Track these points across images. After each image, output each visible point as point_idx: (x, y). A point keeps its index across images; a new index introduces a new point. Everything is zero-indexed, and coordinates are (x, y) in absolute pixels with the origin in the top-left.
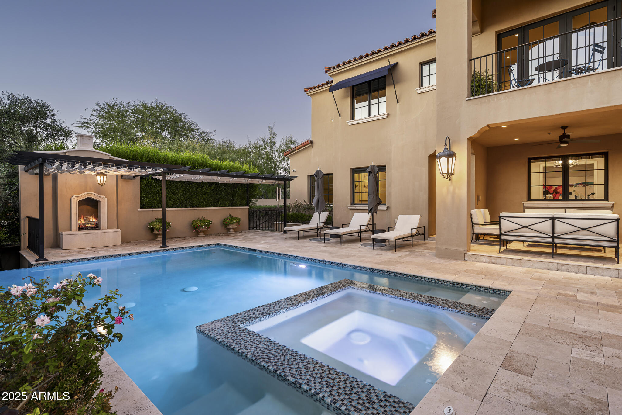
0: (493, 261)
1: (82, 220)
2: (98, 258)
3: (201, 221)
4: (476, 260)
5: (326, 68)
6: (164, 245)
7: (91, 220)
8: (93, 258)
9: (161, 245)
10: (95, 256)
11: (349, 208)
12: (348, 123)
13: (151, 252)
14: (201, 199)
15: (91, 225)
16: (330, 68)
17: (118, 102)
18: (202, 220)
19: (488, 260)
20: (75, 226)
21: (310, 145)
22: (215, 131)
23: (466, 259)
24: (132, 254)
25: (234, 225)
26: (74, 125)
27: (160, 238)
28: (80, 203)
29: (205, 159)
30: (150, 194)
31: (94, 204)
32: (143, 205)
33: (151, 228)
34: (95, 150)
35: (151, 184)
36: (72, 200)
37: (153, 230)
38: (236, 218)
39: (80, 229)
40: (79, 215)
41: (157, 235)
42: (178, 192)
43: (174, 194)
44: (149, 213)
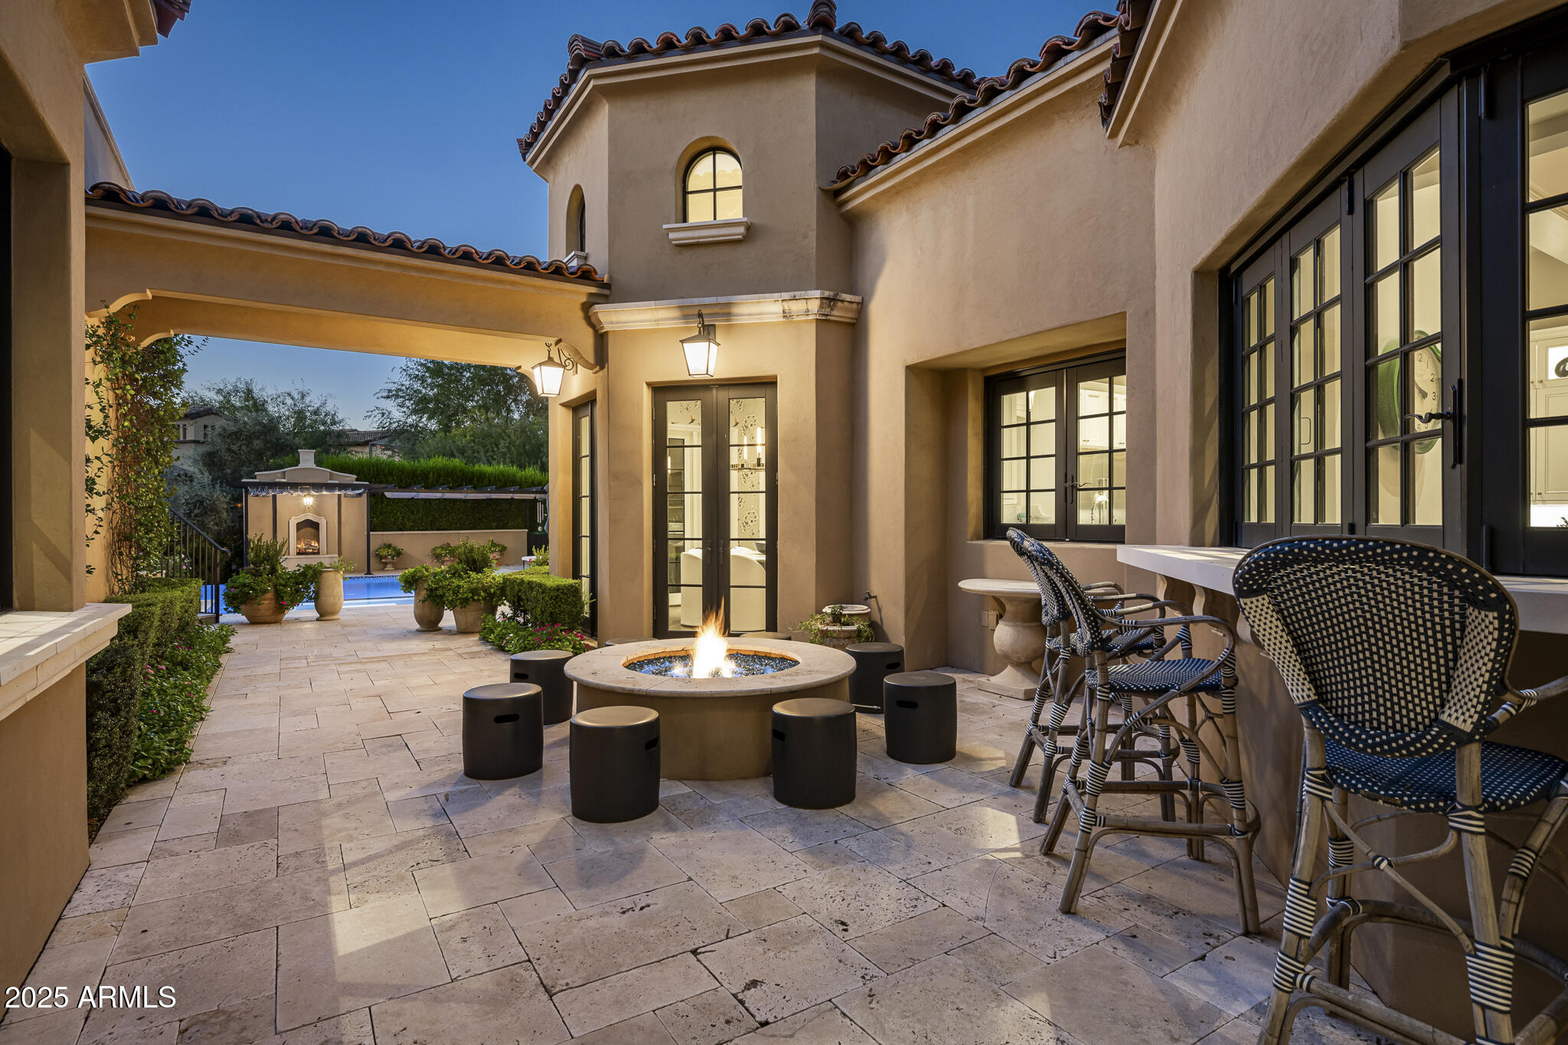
1: (302, 544)
3: (443, 548)
6: (369, 574)
7: (313, 544)
9: (366, 572)
15: (313, 549)
18: (446, 548)
20: (293, 550)
27: (389, 567)
28: (300, 526)
29: (455, 467)
30: (381, 514)
31: (315, 526)
32: (372, 527)
33: (377, 555)
34: (314, 466)
35: (382, 503)
36: (290, 523)
37: (381, 558)
38: (499, 545)
39: (298, 554)
40: (298, 539)
41: (386, 564)
42: (418, 511)
43: (412, 513)
44: (379, 538)
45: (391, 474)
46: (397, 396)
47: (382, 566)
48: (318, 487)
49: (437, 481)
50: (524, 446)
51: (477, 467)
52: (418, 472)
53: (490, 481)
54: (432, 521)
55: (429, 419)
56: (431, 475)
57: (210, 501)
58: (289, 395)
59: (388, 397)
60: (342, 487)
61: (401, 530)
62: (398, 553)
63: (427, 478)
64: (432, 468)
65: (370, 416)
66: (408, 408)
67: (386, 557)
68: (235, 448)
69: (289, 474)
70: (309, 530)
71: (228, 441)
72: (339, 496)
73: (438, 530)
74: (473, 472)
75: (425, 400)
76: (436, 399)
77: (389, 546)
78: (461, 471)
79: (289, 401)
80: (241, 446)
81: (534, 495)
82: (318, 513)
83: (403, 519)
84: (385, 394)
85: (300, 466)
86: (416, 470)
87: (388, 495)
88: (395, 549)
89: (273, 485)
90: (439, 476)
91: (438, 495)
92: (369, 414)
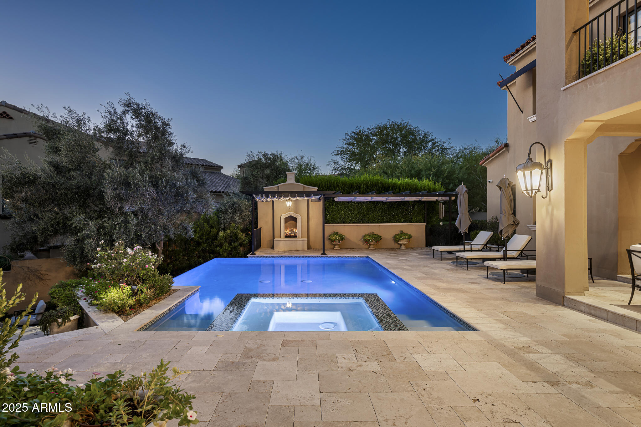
0: (593, 312)
1: (288, 231)
2: (280, 257)
3: (370, 236)
4: (575, 307)
5: (504, 58)
6: (324, 253)
7: (294, 231)
8: (277, 257)
9: (322, 252)
10: (278, 255)
11: (530, 228)
12: (530, 120)
13: (312, 256)
14: (376, 216)
15: (294, 234)
16: (509, 56)
17: (361, 129)
18: (372, 235)
19: (587, 310)
20: (283, 235)
21: (504, 149)
22: (450, 139)
23: (565, 304)
24: (300, 257)
25: (404, 240)
26: (332, 154)
27: (337, 248)
28: (287, 220)
29: (378, 180)
30: (332, 212)
31: (295, 219)
32: (326, 221)
33: (330, 239)
34: (295, 182)
35: (333, 205)
36: (281, 217)
37: (332, 241)
38: (407, 234)
39: (286, 237)
40: (286, 228)
41: (335, 245)
42: (354, 210)
43: (351, 211)
44: (331, 228)
45: (338, 186)
46: (341, 154)
47: (332, 246)
48: (293, 194)
49: (366, 190)
50: (410, 171)
51: (390, 180)
52: (355, 184)
53: (400, 189)
54: (362, 217)
55: (356, 164)
56: (362, 187)
57: (237, 204)
58: (296, 157)
59: (337, 155)
60: (309, 194)
61: (344, 223)
62: (342, 238)
63: (360, 188)
64: (363, 182)
65: (329, 164)
66: (346, 158)
67: (335, 241)
68: (254, 173)
69: (281, 187)
70: (292, 222)
71: (252, 169)
72: (308, 200)
73: (366, 223)
74: (388, 184)
75: (354, 154)
76: (359, 154)
77: (337, 234)
78: (381, 183)
79: (296, 161)
80: (257, 172)
81: (436, 198)
82: (296, 212)
83: (345, 216)
84: (336, 153)
85: (287, 183)
86: (353, 183)
87: (336, 199)
88: (340, 236)
89: (273, 194)
90: (367, 187)
91: (369, 199)
92: (329, 163)
